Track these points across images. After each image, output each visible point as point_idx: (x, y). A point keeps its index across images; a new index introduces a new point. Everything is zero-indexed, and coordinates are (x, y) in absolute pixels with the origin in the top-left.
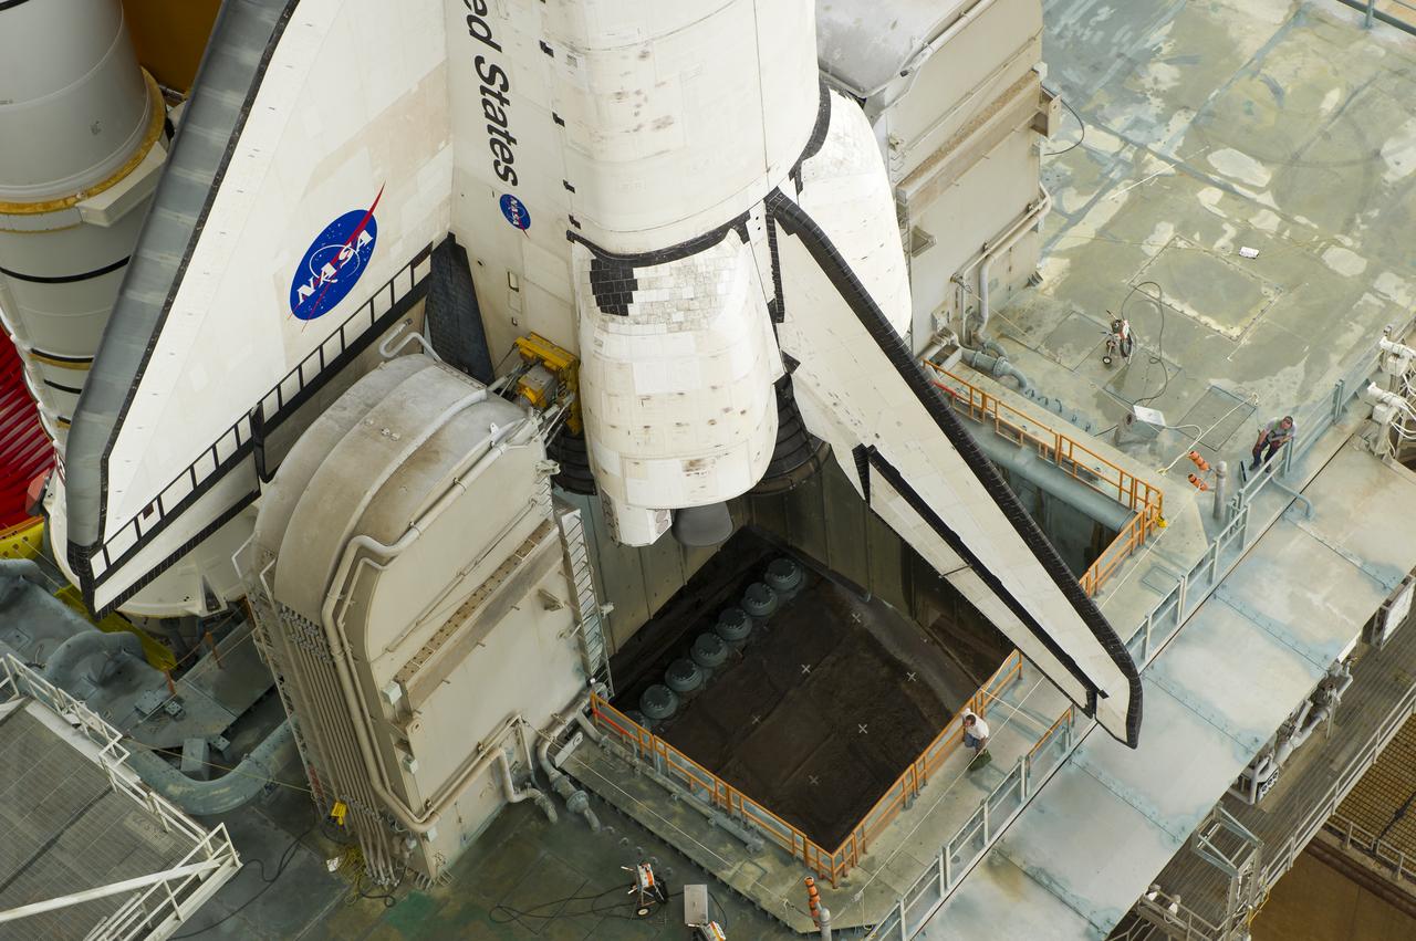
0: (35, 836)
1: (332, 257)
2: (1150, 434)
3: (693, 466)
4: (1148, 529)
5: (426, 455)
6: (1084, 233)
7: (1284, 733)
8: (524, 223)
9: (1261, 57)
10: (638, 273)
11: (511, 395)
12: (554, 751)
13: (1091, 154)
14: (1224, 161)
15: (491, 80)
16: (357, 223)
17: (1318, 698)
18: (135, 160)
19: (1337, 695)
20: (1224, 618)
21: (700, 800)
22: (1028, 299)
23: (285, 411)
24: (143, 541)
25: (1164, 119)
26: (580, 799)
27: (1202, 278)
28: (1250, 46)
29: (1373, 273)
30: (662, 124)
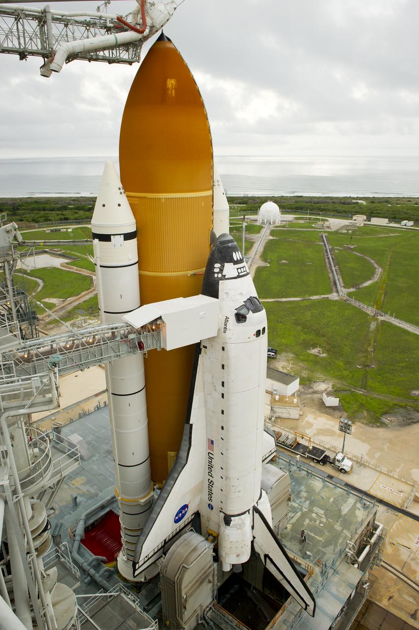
0: (122, 620)
1: (181, 512)
2: (309, 557)
3: (238, 556)
4: (311, 574)
5: (195, 549)
6: (294, 520)
7: (336, 618)
8: (212, 509)
9: (319, 493)
10: (232, 518)
11: (207, 539)
12: (208, 612)
13: (294, 507)
14: (316, 509)
15: (210, 483)
16: (186, 506)
17: (342, 610)
18: (149, 494)
19: (345, 609)
20: (325, 593)
21: (234, 625)
22: (285, 531)
23: (169, 540)
24: (145, 563)
25: (305, 501)
26: (212, 623)
27: (314, 529)
28: (317, 490)
29: (343, 530)
30: (239, 492)
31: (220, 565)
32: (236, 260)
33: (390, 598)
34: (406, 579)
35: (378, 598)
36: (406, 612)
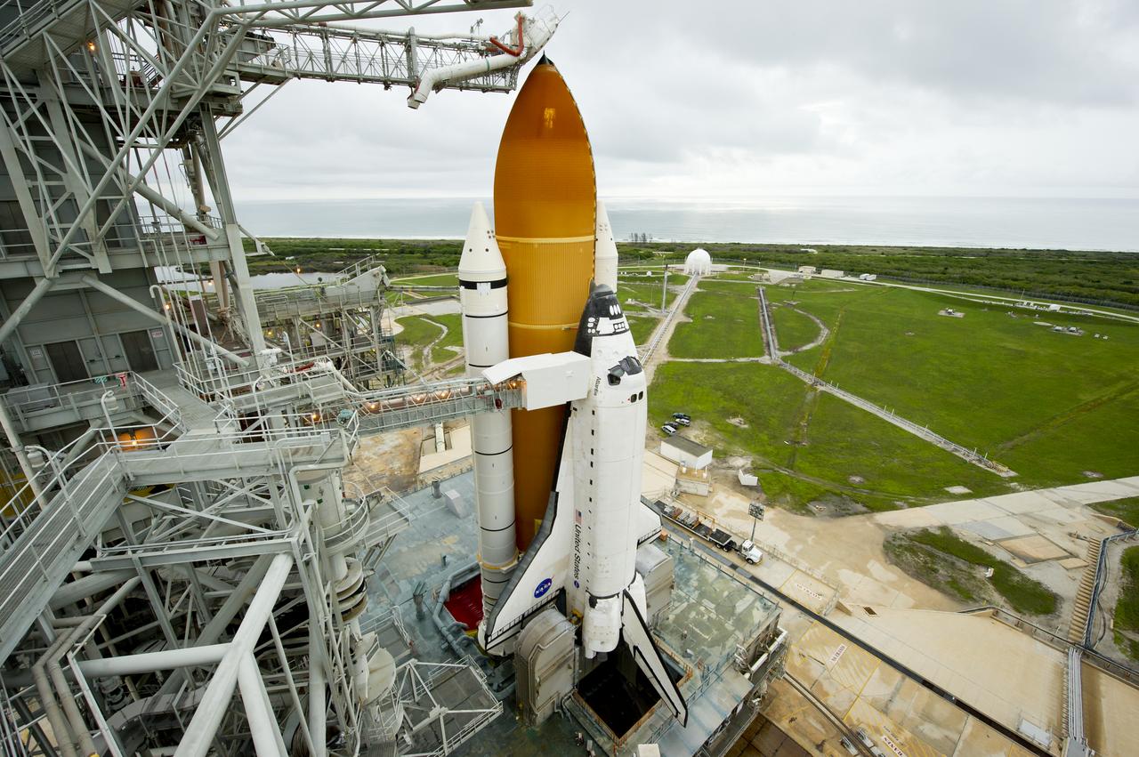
0: (466, 696)
1: (543, 586)
2: (690, 656)
3: (602, 643)
4: (689, 677)
5: (553, 629)
6: (678, 611)
7: (715, 732)
8: (578, 587)
9: (712, 583)
10: (598, 601)
11: (570, 621)
12: (566, 701)
13: (680, 596)
14: (705, 602)
15: (577, 559)
16: (548, 581)
17: (723, 724)
18: (512, 562)
19: (727, 725)
20: (703, 700)
21: (593, 720)
22: (666, 622)
23: (529, 615)
24: (498, 636)
25: (694, 592)
26: (569, 714)
27: (699, 624)
28: (710, 581)
29: (735, 630)
30: (607, 572)
31: (582, 651)
32: (612, 314)
33: (792, 720)
34: (814, 701)
35: (777, 716)
36: (811, 741)
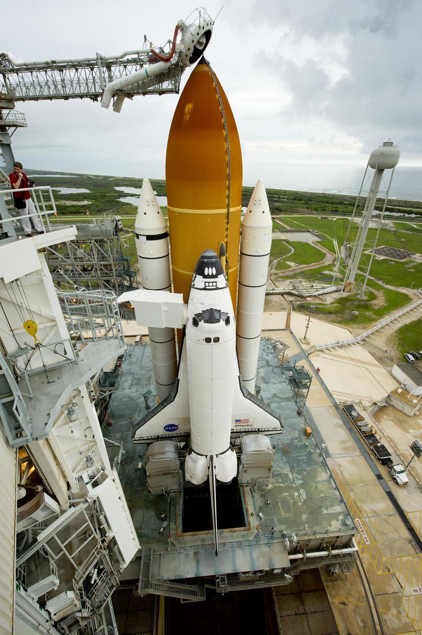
1: (171, 427)
4: (249, 529)
5: (163, 453)
6: (278, 485)
9: (318, 482)
10: (193, 452)
12: (172, 492)
13: (288, 476)
14: (302, 491)
16: (175, 426)
20: (247, 550)
21: (178, 512)
22: (265, 487)
23: (162, 438)
24: (140, 440)
25: (300, 479)
26: (169, 500)
27: (285, 503)
28: (318, 479)
29: (306, 522)
32: (206, 274)
33: (343, 603)
34: (372, 605)
35: (333, 593)
36: (346, 627)
